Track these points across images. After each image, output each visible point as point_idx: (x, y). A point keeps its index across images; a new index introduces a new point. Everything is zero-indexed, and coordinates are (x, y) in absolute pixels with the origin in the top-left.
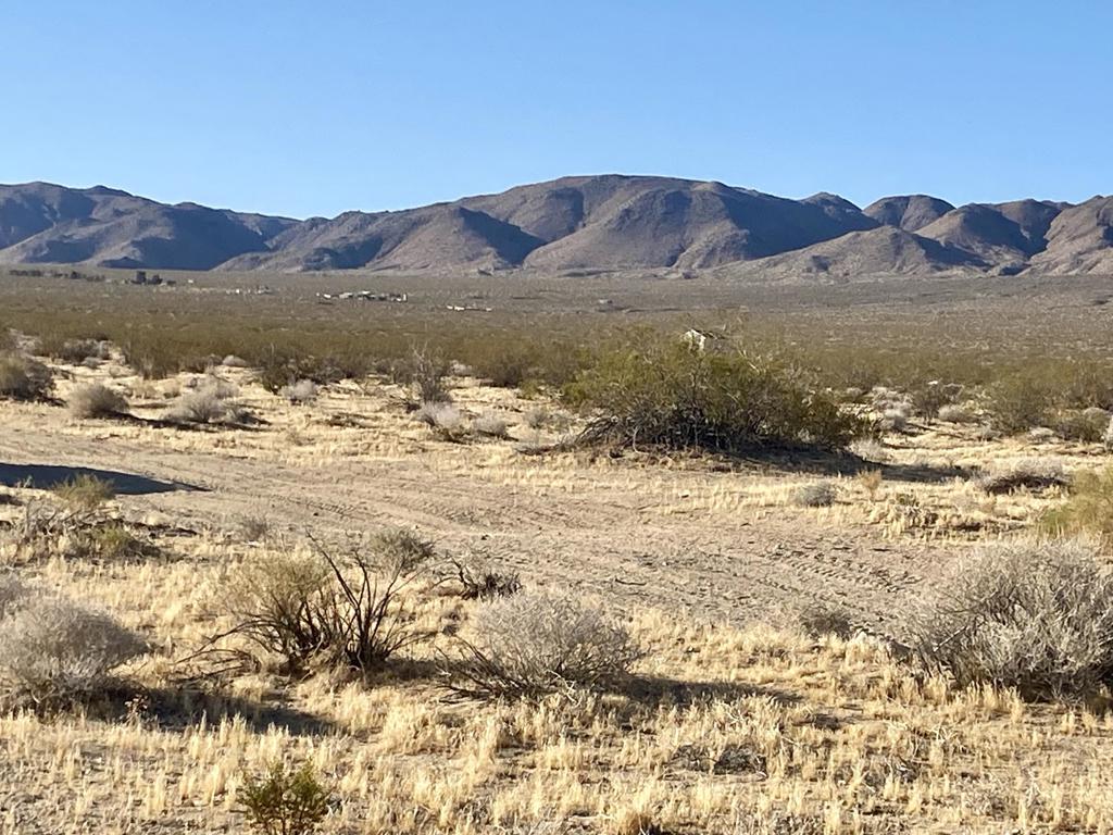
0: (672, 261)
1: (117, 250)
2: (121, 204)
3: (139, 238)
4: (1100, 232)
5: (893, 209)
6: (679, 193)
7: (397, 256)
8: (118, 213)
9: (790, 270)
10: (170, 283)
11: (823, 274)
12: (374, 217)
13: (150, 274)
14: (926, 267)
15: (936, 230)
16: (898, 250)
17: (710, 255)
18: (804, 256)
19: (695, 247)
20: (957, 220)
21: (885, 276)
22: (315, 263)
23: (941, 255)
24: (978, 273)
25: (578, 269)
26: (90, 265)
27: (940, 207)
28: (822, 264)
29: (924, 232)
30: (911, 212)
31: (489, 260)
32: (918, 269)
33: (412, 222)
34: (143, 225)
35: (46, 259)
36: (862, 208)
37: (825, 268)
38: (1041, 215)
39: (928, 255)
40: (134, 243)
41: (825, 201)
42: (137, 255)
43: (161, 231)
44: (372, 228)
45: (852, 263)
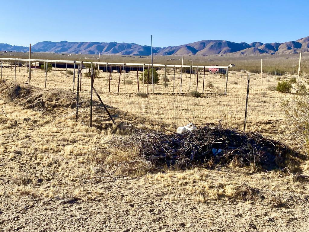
0: (219, 53)
1: (135, 53)
2: (136, 46)
3: (138, 51)
4: (287, 47)
5: (254, 44)
6: (220, 43)
7: (177, 53)
8: (135, 47)
9: (238, 54)
10: (145, 58)
11: (243, 55)
12: (173, 47)
13: (142, 56)
14: (259, 53)
15: (261, 48)
16: (255, 51)
17: (225, 52)
18: (240, 52)
19: (223, 51)
20: (264, 46)
21: (253, 55)
22: (164, 54)
23: (261, 51)
24: (267, 54)
25: (204, 55)
26: (131, 55)
27: (261, 44)
28: (243, 53)
29: (259, 48)
30: (257, 45)
31: (191, 53)
32: (258, 54)
33: (179, 48)
34: (139, 49)
35: (125, 54)
36: (249, 44)
37: (243, 54)
38: (278, 45)
39: (260, 52)
40: (138, 52)
41: (243, 43)
42: (138, 53)
43: (142, 50)
44: (173, 49)
45: (247, 53)
